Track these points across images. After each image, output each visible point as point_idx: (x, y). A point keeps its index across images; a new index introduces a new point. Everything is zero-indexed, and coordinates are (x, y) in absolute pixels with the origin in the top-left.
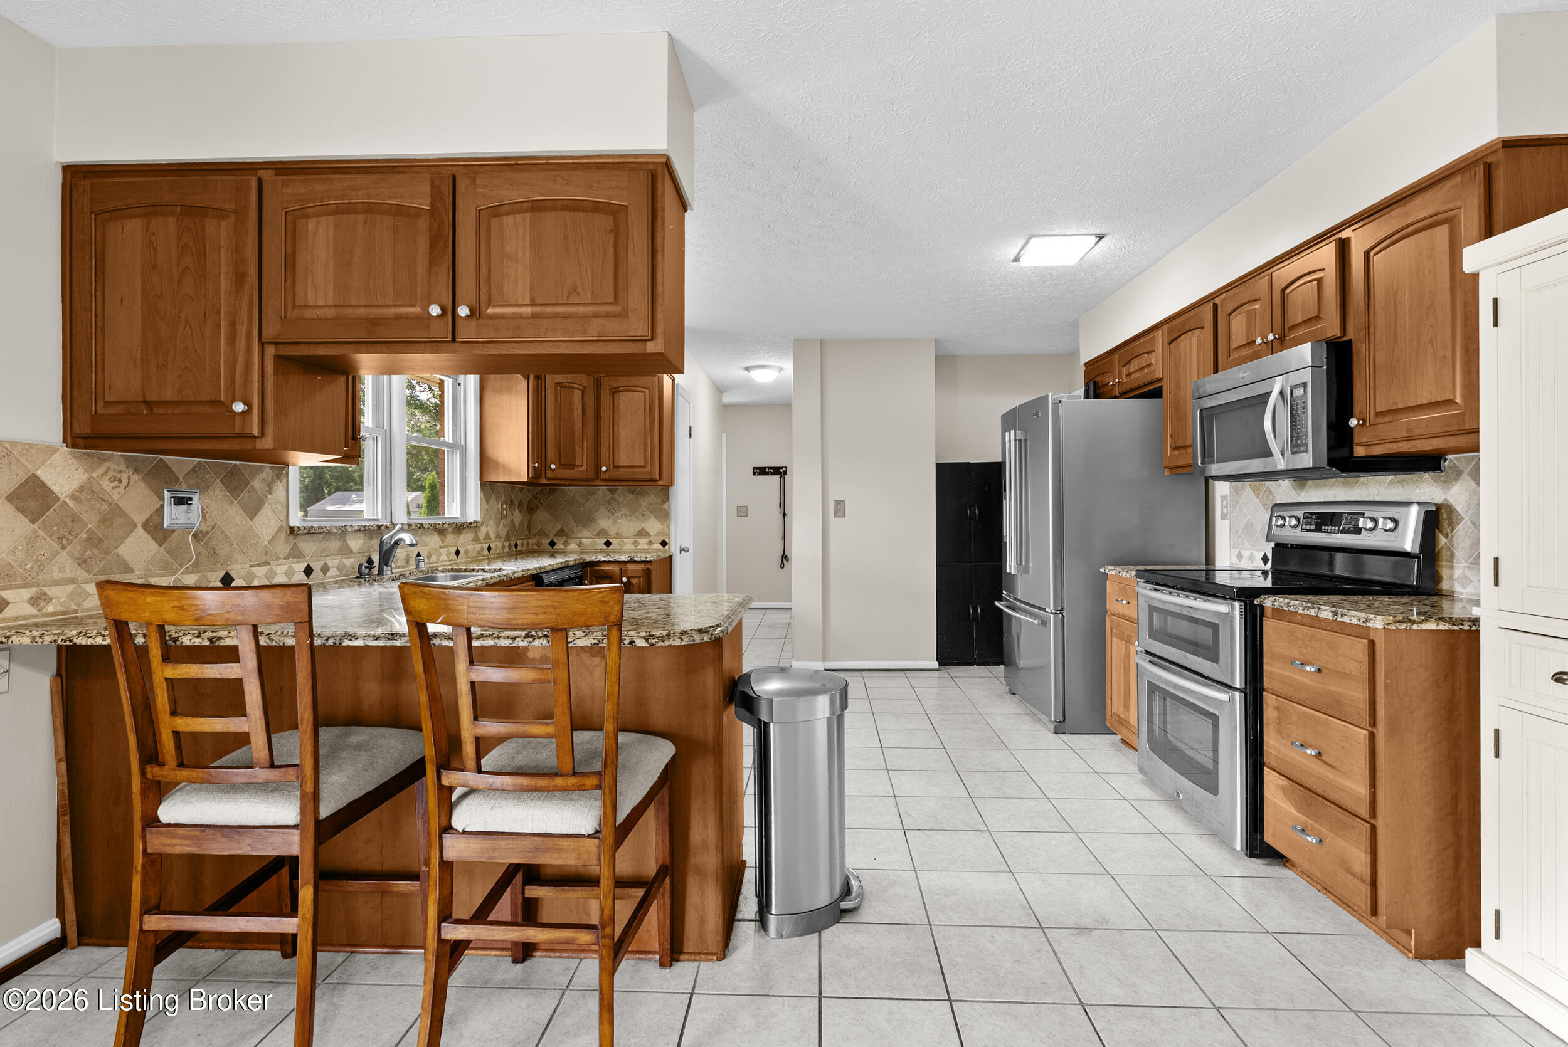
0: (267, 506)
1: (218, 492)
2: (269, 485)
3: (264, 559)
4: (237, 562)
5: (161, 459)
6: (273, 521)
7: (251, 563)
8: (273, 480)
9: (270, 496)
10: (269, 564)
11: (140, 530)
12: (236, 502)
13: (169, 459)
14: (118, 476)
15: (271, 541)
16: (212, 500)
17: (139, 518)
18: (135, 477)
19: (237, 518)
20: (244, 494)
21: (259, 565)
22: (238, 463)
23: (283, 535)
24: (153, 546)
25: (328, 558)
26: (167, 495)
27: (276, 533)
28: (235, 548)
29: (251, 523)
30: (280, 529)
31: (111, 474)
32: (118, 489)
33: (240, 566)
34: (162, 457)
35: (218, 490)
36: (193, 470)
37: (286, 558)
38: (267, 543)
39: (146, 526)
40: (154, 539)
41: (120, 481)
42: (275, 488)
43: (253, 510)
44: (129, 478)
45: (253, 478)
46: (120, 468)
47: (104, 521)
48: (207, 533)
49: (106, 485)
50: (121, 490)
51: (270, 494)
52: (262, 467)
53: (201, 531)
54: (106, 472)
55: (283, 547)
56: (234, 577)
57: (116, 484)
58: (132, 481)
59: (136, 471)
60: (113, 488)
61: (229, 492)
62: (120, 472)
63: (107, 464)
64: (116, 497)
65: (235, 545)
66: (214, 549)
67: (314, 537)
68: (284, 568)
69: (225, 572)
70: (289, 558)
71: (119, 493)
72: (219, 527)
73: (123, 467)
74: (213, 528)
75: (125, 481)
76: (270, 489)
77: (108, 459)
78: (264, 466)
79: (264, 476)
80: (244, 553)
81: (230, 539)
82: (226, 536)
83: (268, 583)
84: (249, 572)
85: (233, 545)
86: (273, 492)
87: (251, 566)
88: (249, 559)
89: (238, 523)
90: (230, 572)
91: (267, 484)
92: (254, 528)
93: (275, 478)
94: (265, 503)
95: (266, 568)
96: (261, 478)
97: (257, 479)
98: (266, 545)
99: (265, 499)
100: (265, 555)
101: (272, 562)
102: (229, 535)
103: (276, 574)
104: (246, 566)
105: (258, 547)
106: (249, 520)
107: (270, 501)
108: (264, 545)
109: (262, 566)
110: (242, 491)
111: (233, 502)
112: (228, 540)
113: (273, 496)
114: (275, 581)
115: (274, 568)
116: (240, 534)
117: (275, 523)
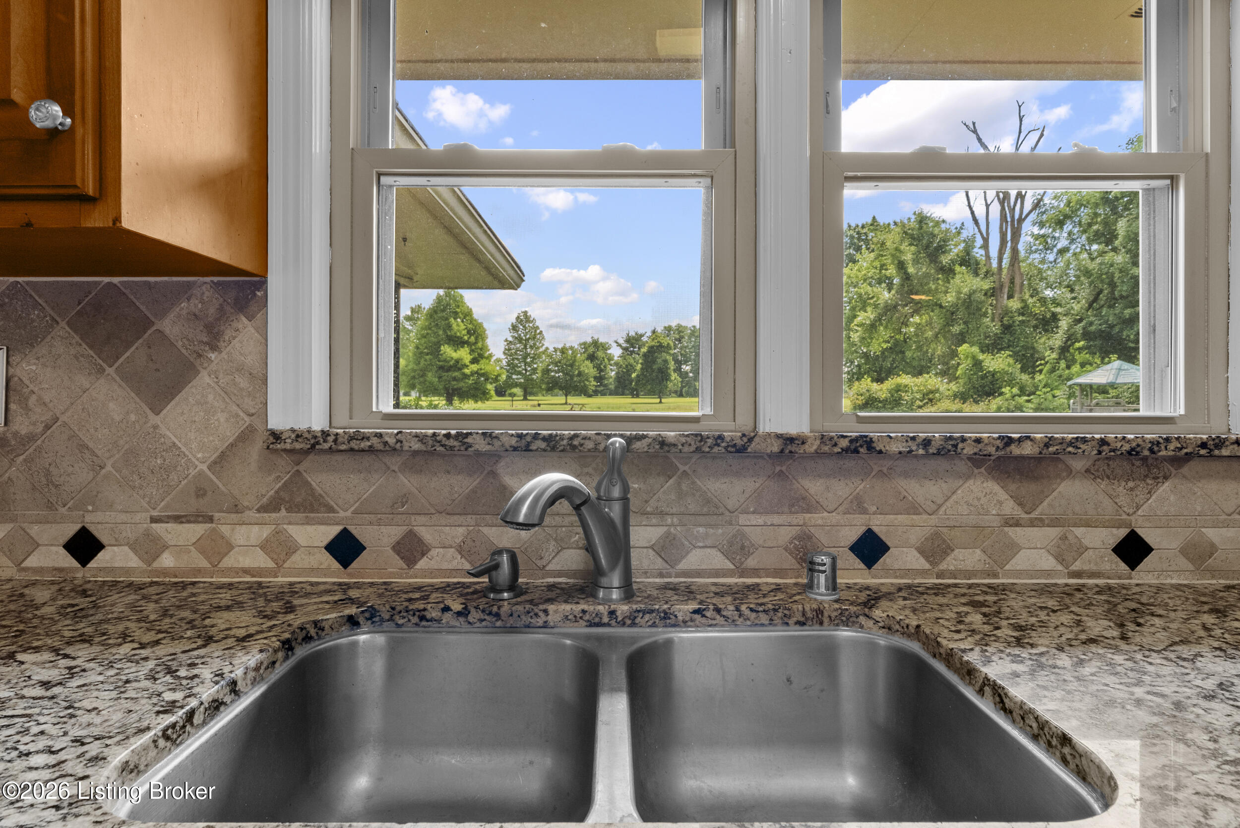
0: (204, 378)
1: (60, 347)
2: (209, 328)
3: (193, 505)
4: (110, 506)
6: (222, 417)
7: (155, 513)
8: (222, 315)
9: (213, 356)
10: (211, 520)
12: (110, 371)
15: (220, 462)
16: (44, 365)
19: (111, 405)
20: (136, 353)
21: (178, 519)
22: (116, 280)
23: (256, 448)
25: (422, 519)
27: (232, 445)
28: (108, 476)
29: (154, 419)
30: (246, 436)
33: (123, 517)
35: (63, 345)
37: (263, 509)
38: (204, 467)
42: (228, 334)
43: (161, 388)
45: (162, 314)
48: (33, 438)
51: (214, 348)
52: (189, 285)
55: (253, 480)
56: (103, 538)
61: (91, 347)
65: (109, 468)
66: (48, 474)
67: (367, 459)
68: (257, 533)
69: (77, 527)
70: (277, 509)
72: (64, 424)
74: (48, 427)
78: (194, 283)
79: (195, 305)
80: (133, 488)
81: (94, 454)
82: (83, 447)
83: (204, 563)
84: (147, 534)
85: (102, 468)
86: (222, 344)
87: (154, 520)
88: (148, 503)
89: (117, 418)
90: (92, 529)
91: (206, 326)
92: (163, 430)
93: (228, 309)
94: (198, 372)
95: (198, 530)
96: (184, 312)
97: (172, 315)
98: (201, 473)
99: (197, 363)
100: (198, 496)
101: (217, 515)
102: (91, 445)
103: (230, 547)
104: (138, 517)
105: (174, 476)
106: (148, 411)
107: (213, 367)
108: (193, 472)
109: (189, 522)
110: (128, 347)
111: (101, 371)
112: (87, 455)
113: (224, 355)
114: (228, 562)
115: (225, 529)
116: (121, 442)
117: (227, 420)
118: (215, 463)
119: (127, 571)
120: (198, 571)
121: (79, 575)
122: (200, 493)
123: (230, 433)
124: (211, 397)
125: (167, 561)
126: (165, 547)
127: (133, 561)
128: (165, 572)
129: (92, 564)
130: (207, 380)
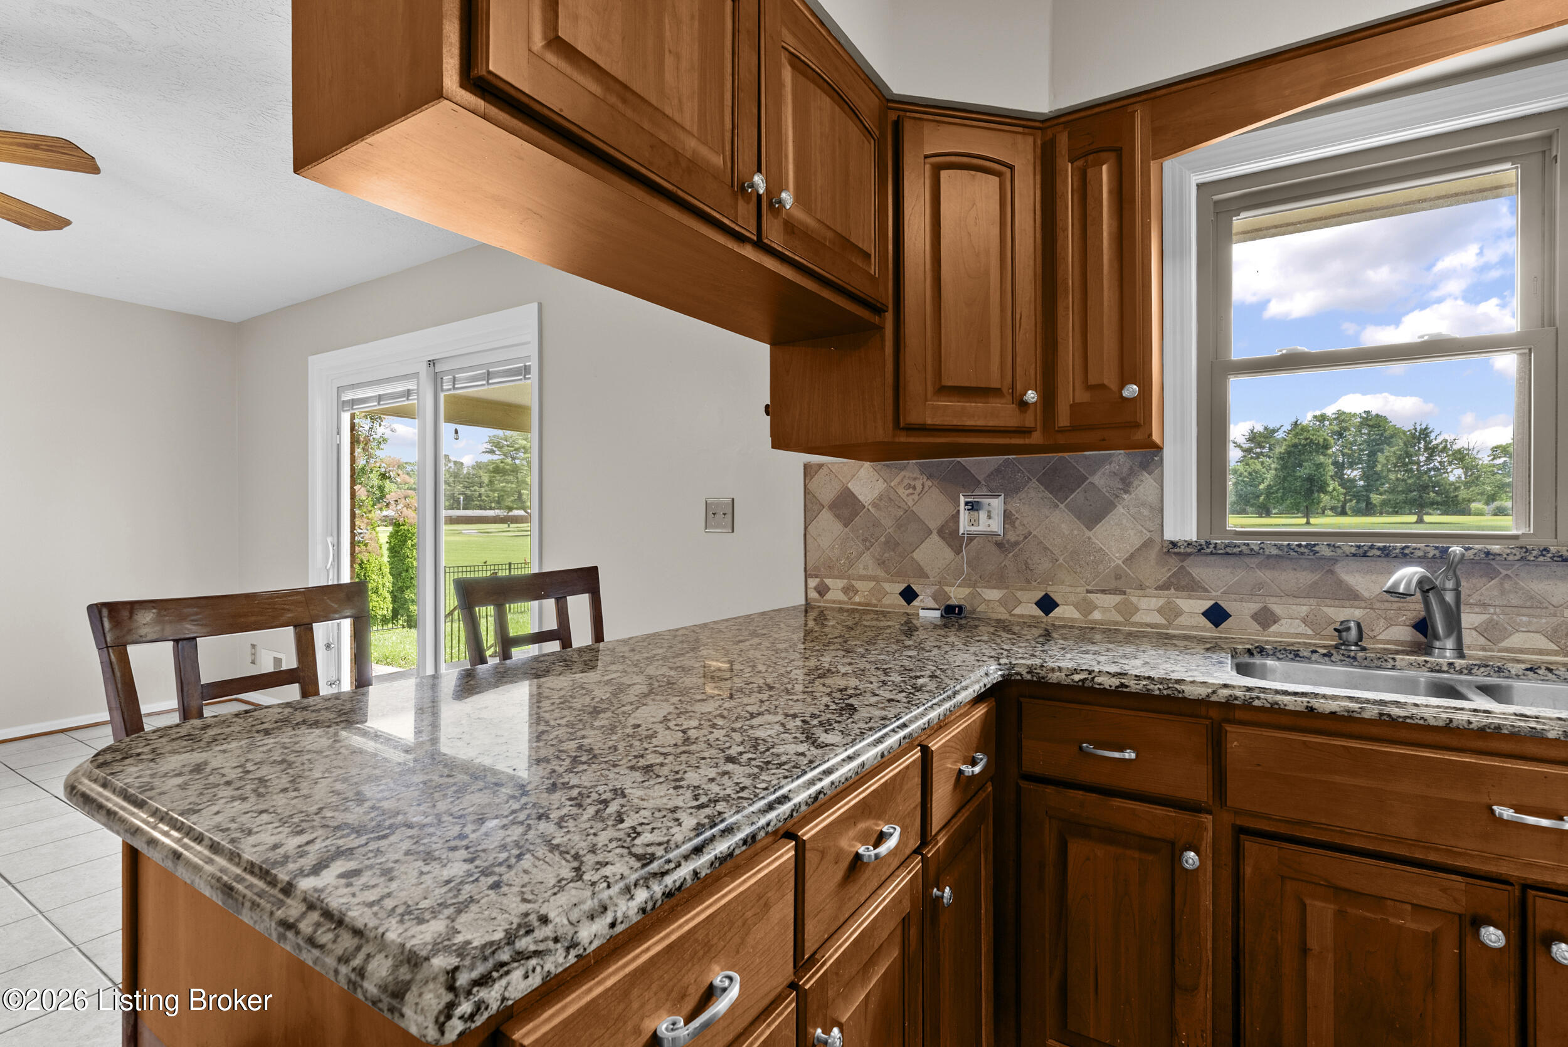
0: (1120, 509)
1: (1033, 494)
2: (1123, 480)
3: (1113, 584)
4: (1063, 583)
5: (959, 462)
6: (1132, 532)
7: (1089, 588)
8: (1132, 472)
9: (1125, 496)
10: (1124, 593)
11: (935, 537)
12: (1062, 506)
13: (966, 461)
14: (912, 483)
15: (1130, 559)
16: (1024, 503)
17: (934, 525)
18: (929, 483)
19: (1063, 526)
20: (1077, 495)
21: (1103, 592)
22: (1067, 455)
23: (1153, 554)
24: (948, 553)
25: (1273, 599)
26: (962, 500)
27: (1138, 549)
28: (1060, 565)
29: (1088, 533)
30: (1147, 544)
31: (906, 482)
32: (913, 496)
33: (1069, 589)
34: (959, 459)
35: (1034, 492)
36: (998, 471)
37: (1157, 588)
38: (1120, 562)
39: (941, 532)
40: (950, 546)
41: (914, 488)
42: (1136, 483)
43: (1093, 517)
44: (923, 485)
45: (1093, 473)
46: (915, 475)
47: (900, 525)
48: (1017, 543)
49: (901, 491)
50: (916, 497)
51: (1126, 492)
52: (1110, 455)
53: (1008, 541)
54: (902, 481)
55: (1152, 571)
56: (1058, 601)
57: (911, 491)
58: (926, 488)
59: (930, 477)
60: (908, 495)
61: (1051, 493)
62: (915, 479)
63: (903, 473)
64: (910, 503)
65: (1061, 561)
66: (1026, 563)
67: (1232, 560)
68: (1155, 603)
69: (1043, 593)
70: (1168, 589)
71: (913, 500)
72: (1035, 536)
73: (917, 474)
74: (1026, 538)
75: (919, 487)
76: (1126, 484)
77: (904, 468)
78: (1114, 454)
79: (1114, 467)
80: (1076, 573)
81: (1052, 553)
82: (1046, 549)
83: (1121, 619)
84: (1084, 599)
85: (1057, 560)
86: (1131, 489)
87: (1088, 592)
88: (1085, 582)
89: (1067, 533)
90: (1052, 595)
91: (1121, 479)
92: (1094, 540)
93: (1136, 468)
94: (1116, 506)
95: (1118, 598)
96: (1107, 471)
97: (1099, 473)
98: (1118, 566)
99: (1116, 501)
100: (1116, 579)
101: (1128, 591)
102: (1050, 548)
103: (1137, 610)
104: (1078, 590)
105: (1101, 567)
106: (1085, 529)
107: (1126, 503)
108: (1113, 565)
109: (1110, 594)
110: (1073, 491)
111: (1057, 506)
112: (1049, 554)
113: (1133, 496)
114: (1136, 618)
115: (1134, 599)
116: (1068, 547)
117: (1135, 534)
118: (1127, 559)
119: (1072, 620)
120: (1116, 623)
121: (1044, 620)
122: (1118, 577)
123: (1138, 543)
124: (1124, 521)
125: (1097, 615)
126: (1096, 607)
127: (1076, 615)
128: (1095, 622)
129: (1051, 615)
130: (1122, 510)
